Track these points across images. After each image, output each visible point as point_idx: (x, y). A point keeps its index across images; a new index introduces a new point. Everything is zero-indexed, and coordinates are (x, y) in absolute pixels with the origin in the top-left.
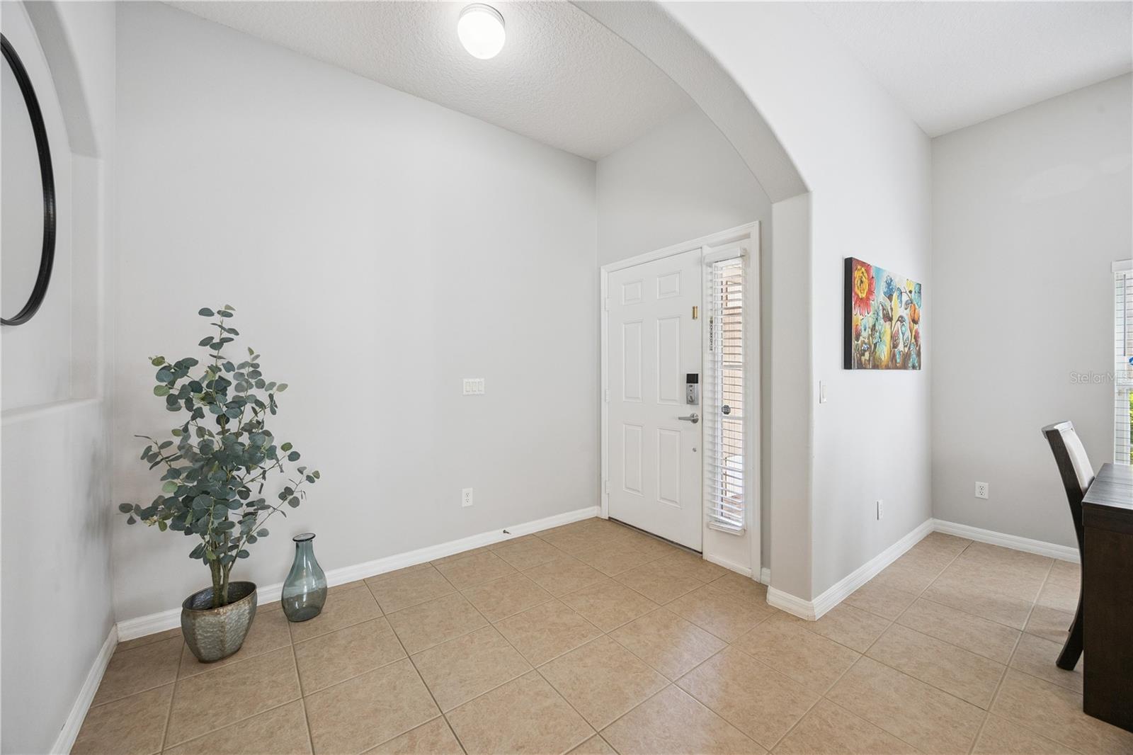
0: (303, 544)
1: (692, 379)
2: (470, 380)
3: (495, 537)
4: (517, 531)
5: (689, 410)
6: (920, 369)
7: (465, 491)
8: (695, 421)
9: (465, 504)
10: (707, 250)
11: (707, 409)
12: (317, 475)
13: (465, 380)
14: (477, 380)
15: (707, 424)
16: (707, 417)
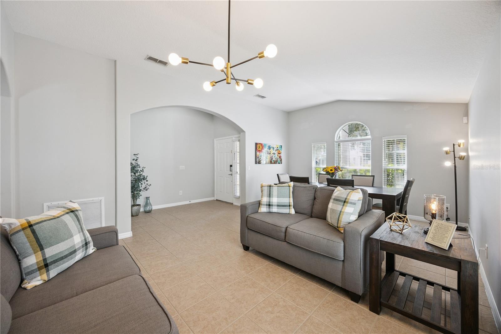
0: (147, 198)
1: (231, 166)
2: (182, 166)
3: (187, 202)
4: (193, 201)
5: (230, 173)
6: (281, 163)
7: (180, 192)
8: (232, 175)
9: (180, 194)
10: (234, 138)
11: (234, 172)
12: (150, 185)
13: (180, 166)
14: (183, 166)
15: (234, 175)
16: (234, 174)
